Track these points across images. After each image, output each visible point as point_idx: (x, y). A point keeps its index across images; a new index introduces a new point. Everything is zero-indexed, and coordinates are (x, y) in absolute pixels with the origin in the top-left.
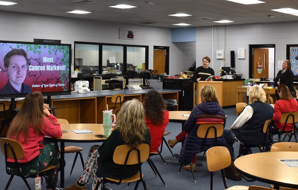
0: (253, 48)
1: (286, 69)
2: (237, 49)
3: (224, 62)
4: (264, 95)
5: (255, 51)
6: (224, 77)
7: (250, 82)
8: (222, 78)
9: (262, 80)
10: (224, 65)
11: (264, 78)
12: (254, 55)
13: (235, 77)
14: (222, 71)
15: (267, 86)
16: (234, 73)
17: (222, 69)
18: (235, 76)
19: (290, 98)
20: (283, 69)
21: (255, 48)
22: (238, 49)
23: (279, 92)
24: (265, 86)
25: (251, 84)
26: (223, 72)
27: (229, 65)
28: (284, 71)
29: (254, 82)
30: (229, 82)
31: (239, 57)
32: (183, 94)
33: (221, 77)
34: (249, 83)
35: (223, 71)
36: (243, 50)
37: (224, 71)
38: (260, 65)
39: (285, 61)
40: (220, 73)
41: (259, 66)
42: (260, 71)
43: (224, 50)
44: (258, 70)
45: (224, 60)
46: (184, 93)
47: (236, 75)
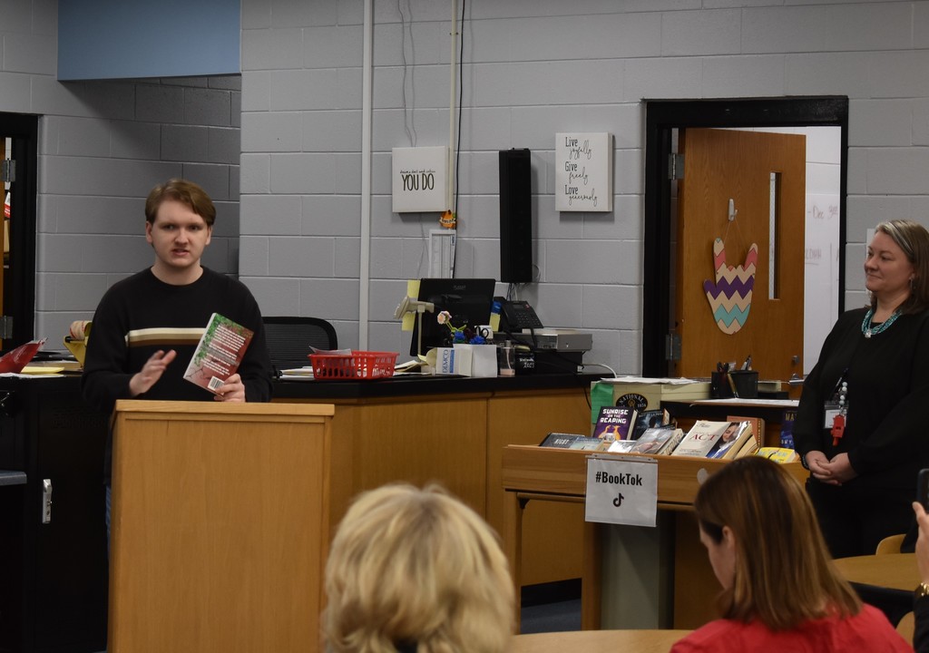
0: (675, 131)
1: (902, 297)
2: (553, 140)
3: (448, 240)
4: (491, 607)
5: (687, 150)
6: (436, 362)
7: (619, 406)
8: (417, 368)
9: (719, 386)
10: (448, 264)
11: (738, 375)
12: (681, 183)
13: (527, 362)
14: (421, 310)
15: (753, 441)
16: (526, 331)
17: (423, 296)
18: (526, 355)
19: (822, 606)
20: (877, 298)
21: (690, 132)
22: (561, 138)
23: (718, 537)
24: (732, 438)
25: (628, 417)
26: (429, 318)
27: (485, 262)
28: (885, 316)
29: (653, 405)
30: (469, 404)
31: (564, 203)
32: (46, 509)
33: (413, 363)
34: (616, 415)
35: (426, 313)
36: (599, 142)
37: (437, 311)
38: (732, 264)
39: (884, 230)
40: (407, 325)
41: (725, 273)
42: (730, 313)
43: (452, 145)
44: (719, 303)
45: (449, 220)
46: (54, 496)
47: (541, 346)
